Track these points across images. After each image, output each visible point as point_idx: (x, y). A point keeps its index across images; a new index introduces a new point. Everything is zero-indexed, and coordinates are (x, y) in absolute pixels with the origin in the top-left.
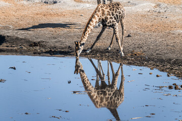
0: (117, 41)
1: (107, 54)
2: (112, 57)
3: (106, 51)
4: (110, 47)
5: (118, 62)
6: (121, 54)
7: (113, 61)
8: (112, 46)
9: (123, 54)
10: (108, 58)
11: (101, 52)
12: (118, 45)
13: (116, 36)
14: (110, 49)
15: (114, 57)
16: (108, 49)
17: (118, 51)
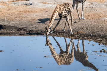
0: (69, 26)
1: (63, 33)
2: (66, 35)
3: (62, 31)
4: (64, 29)
5: (69, 38)
6: (71, 33)
7: (66, 37)
8: (65, 29)
9: (72, 33)
10: (63, 36)
11: (59, 32)
12: (69, 28)
16: (63, 30)
17: (69, 31)
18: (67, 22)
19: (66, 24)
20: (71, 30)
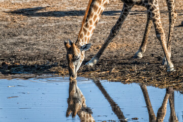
0: (159, 38)
1: (135, 68)
2: (147, 75)
3: (133, 60)
4: (141, 50)
5: (161, 85)
6: (168, 66)
7: (149, 83)
8: (145, 49)
9: (172, 66)
10: (137, 78)
11: (119, 64)
12: (159, 47)
13: (155, 26)
14: (141, 55)
15: (152, 73)
16: (136, 57)
17: (161, 59)
18: (151, 24)
19: (146, 31)
20: (169, 55)
